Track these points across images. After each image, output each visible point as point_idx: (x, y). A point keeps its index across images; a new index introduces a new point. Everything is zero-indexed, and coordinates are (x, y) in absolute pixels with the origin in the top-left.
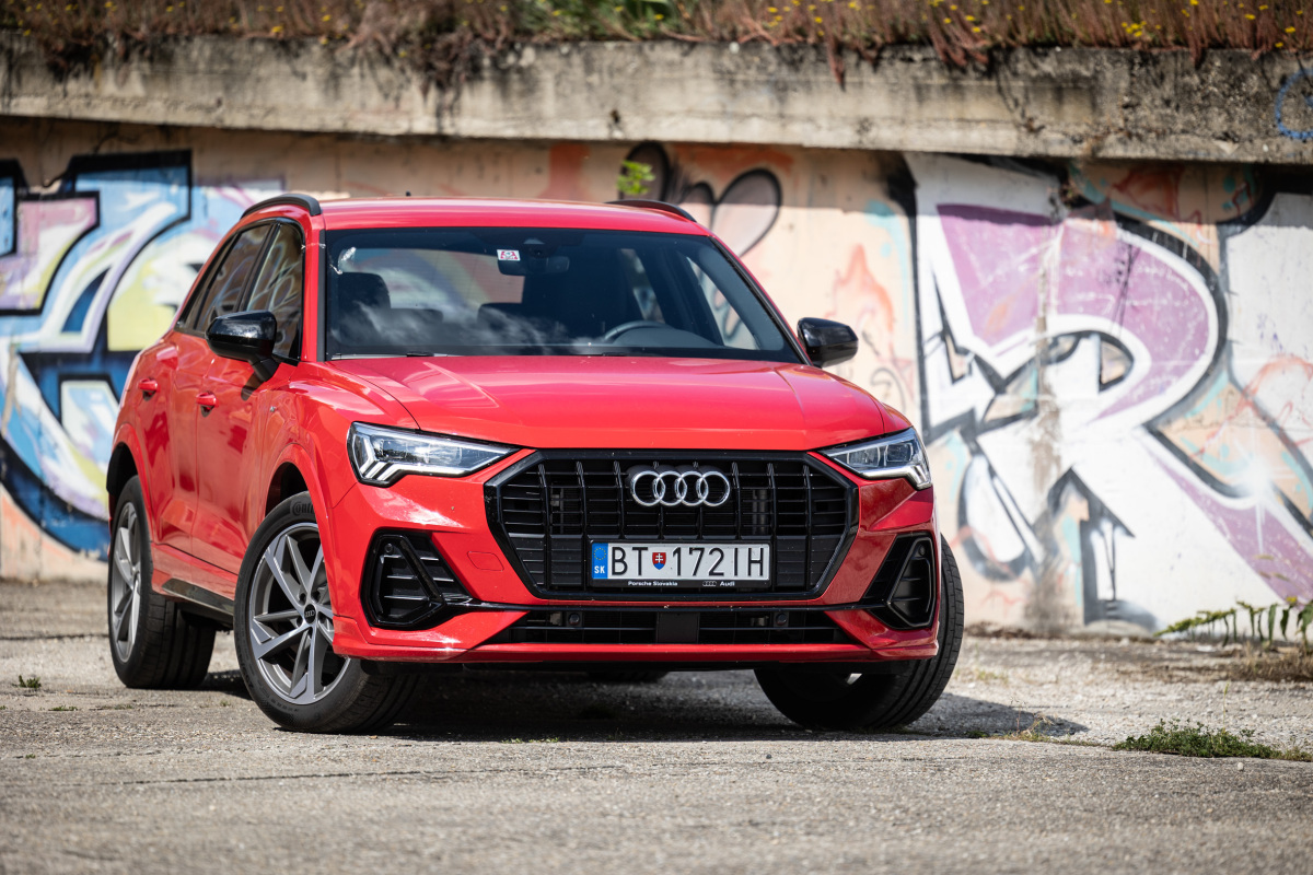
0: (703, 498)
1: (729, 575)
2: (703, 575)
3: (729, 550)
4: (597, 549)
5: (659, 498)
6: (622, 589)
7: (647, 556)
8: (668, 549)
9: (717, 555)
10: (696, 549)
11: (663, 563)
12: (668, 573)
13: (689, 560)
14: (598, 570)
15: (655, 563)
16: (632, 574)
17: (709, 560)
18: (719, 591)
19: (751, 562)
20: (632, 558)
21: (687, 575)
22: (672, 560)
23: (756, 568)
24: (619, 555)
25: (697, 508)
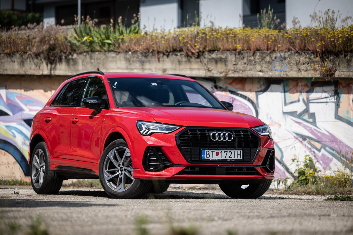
0: (227, 139)
1: (233, 158)
3: (233, 152)
4: (203, 151)
5: (217, 139)
6: (209, 161)
7: (214, 153)
8: (219, 151)
10: (226, 151)
11: (218, 155)
12: (219, 157)
13: (224, 154)
14: (203, 156)
15: (216, 155)
16: (211, 157)
17: (229, 154)
18: (231, 162)
20: (211, 153)
21: (224, 158)
22: (220, 154)
23: (239, 156)
24: (208, 153)
25: (226, 141)
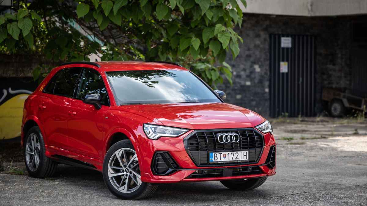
0: (234, 140)
1: (240, 159)
2: (234, 159)
3: (239, 153)
4: (211, 154)
5: (224, 141)
6: (216, 164)
7: (222, 155)
8: (227, 153)
9: (237, 154)
10: (233, 153)
11: (225, 157)
12: (227, 159)
13: (231, 156)
14: (211, 159)
16: (219, 160)
17: (235, 155)
18: (238, 163)
19: (244, 155)
20: (218, 156)
21: (231, 159)
22: (227, 156)
23: (245, 157)
24: (216, 155)
25: (233, 143)
